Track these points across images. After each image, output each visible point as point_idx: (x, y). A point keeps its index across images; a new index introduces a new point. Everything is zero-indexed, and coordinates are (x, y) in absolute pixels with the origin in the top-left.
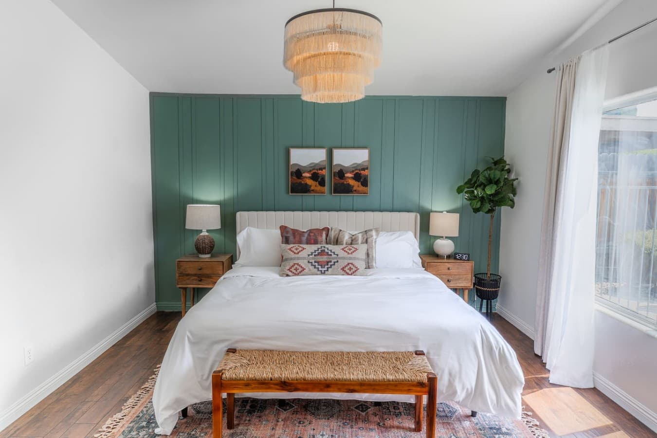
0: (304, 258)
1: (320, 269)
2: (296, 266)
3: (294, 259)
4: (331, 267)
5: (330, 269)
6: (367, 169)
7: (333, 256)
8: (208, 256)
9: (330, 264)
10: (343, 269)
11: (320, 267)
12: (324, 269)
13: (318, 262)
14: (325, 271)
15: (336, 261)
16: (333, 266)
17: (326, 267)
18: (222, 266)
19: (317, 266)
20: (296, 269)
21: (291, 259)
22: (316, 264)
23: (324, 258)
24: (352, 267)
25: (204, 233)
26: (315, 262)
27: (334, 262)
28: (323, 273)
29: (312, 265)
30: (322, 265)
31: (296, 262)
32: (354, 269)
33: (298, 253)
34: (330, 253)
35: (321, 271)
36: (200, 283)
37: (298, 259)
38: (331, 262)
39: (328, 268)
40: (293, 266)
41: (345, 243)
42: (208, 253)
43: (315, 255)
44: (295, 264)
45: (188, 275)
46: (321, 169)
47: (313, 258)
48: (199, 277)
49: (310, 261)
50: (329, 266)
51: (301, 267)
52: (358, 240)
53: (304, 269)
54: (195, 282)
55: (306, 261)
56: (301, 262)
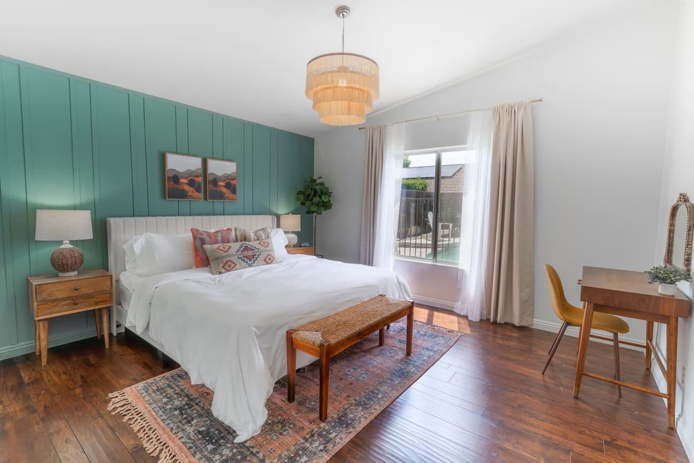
0: (233, 255)
1: (249, 262)
2: (229, 263)
3: (226, 256)
4: (256, 260)
5: (256, 262)
6: (235, 179)
7: (256, 250)
8: (76, 273)
9: (255, 257)
10: (265, 260)
11: (248, 260)
12: (251, 262)
13: (246, 257)
14: (252, 263)
15: (259, 254)
16: (258, 259)
17: (253, 260)
18: (109, 281)
19: (246, 261)
20: (229, 266)
21: (223, 257)
22: (245, 259)
23: (250, 253)
24: (270, 257)
25: (67, 245)
26: (244, 257)
27: (258, 255)
28: (250, 266)
29: (242, 260)
30: (249, 258)
31: (228, 259)
32: (272, 259)
33: (227, 251)
34: (252, 248)
35: (249, 264)
36: (75, 307)
37: (229, 256)
38: (255, 255)
39: (254, 261)
40: (226, 264)
41: (253, 240)
42: (74, 270)
43: (242, 251)
44: (227, 262)
45: (56, 300)
46: (197, 176)
47: (240, 254)
48: (73, 300)
49: (240, 257)
50: (255, 259)
51: (234, 263)
52: (262, 237)
53: (236, 265)
54: (66, 307)
55: (236, 257)
56: (232, 259)
